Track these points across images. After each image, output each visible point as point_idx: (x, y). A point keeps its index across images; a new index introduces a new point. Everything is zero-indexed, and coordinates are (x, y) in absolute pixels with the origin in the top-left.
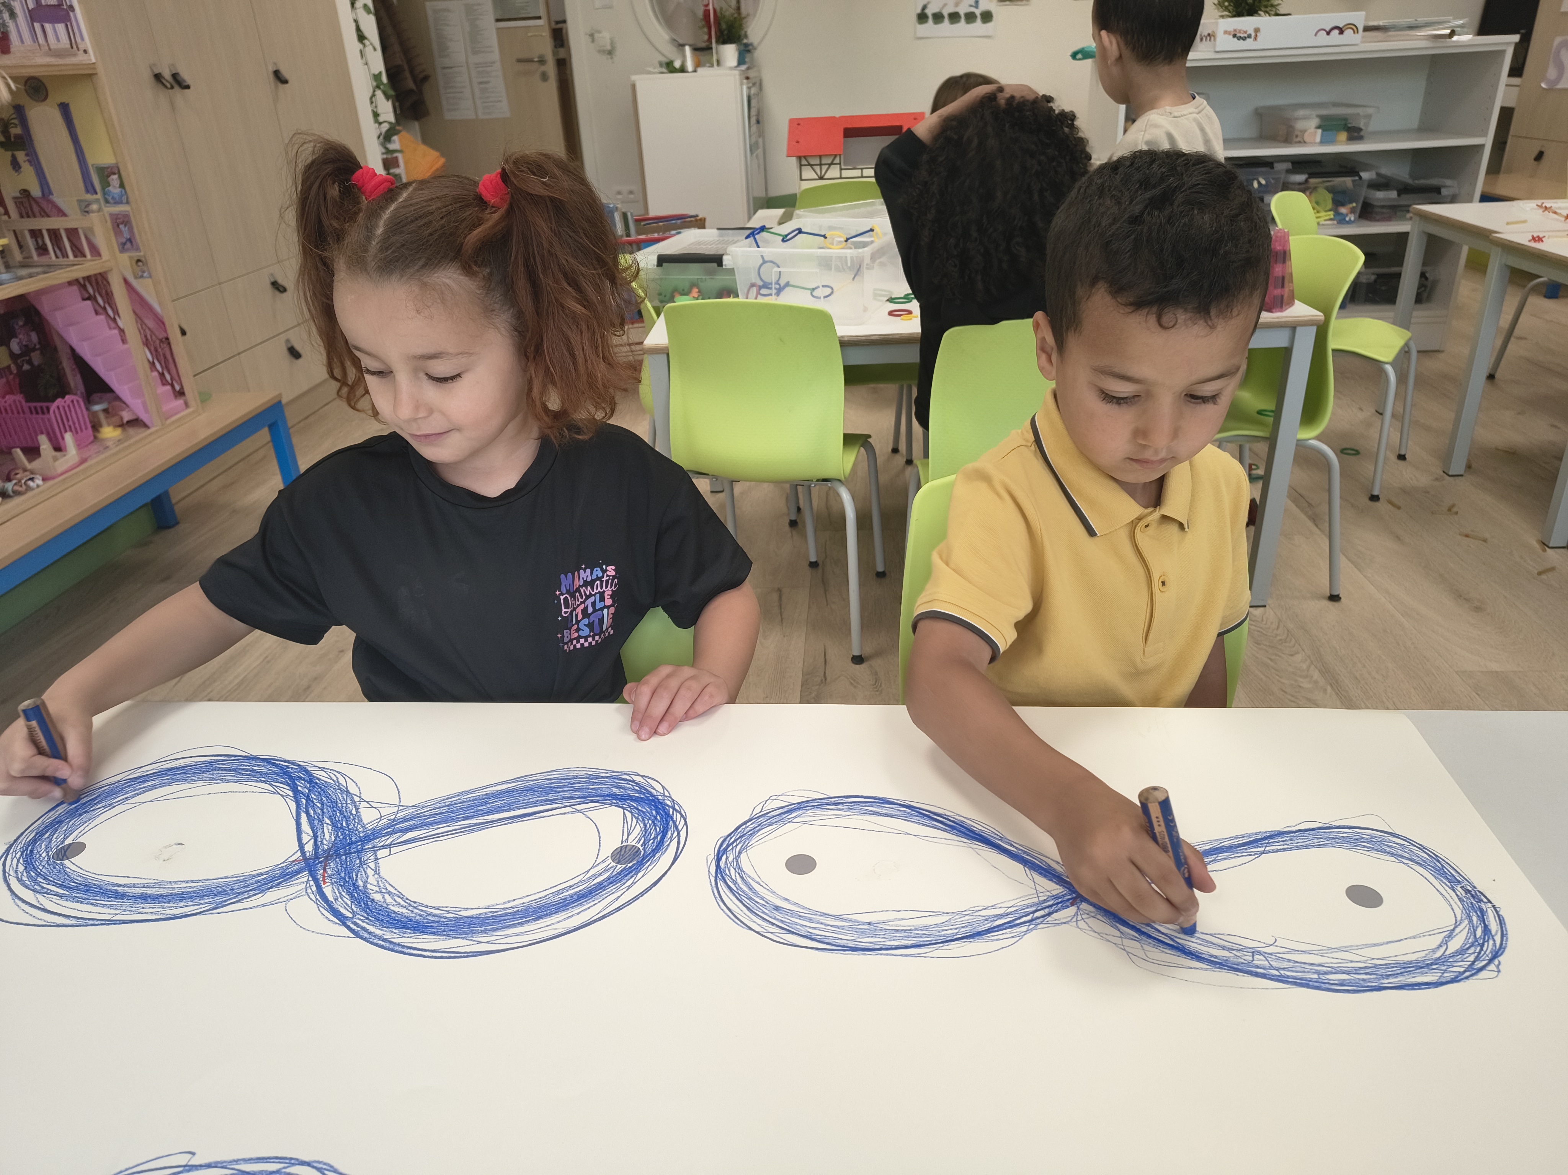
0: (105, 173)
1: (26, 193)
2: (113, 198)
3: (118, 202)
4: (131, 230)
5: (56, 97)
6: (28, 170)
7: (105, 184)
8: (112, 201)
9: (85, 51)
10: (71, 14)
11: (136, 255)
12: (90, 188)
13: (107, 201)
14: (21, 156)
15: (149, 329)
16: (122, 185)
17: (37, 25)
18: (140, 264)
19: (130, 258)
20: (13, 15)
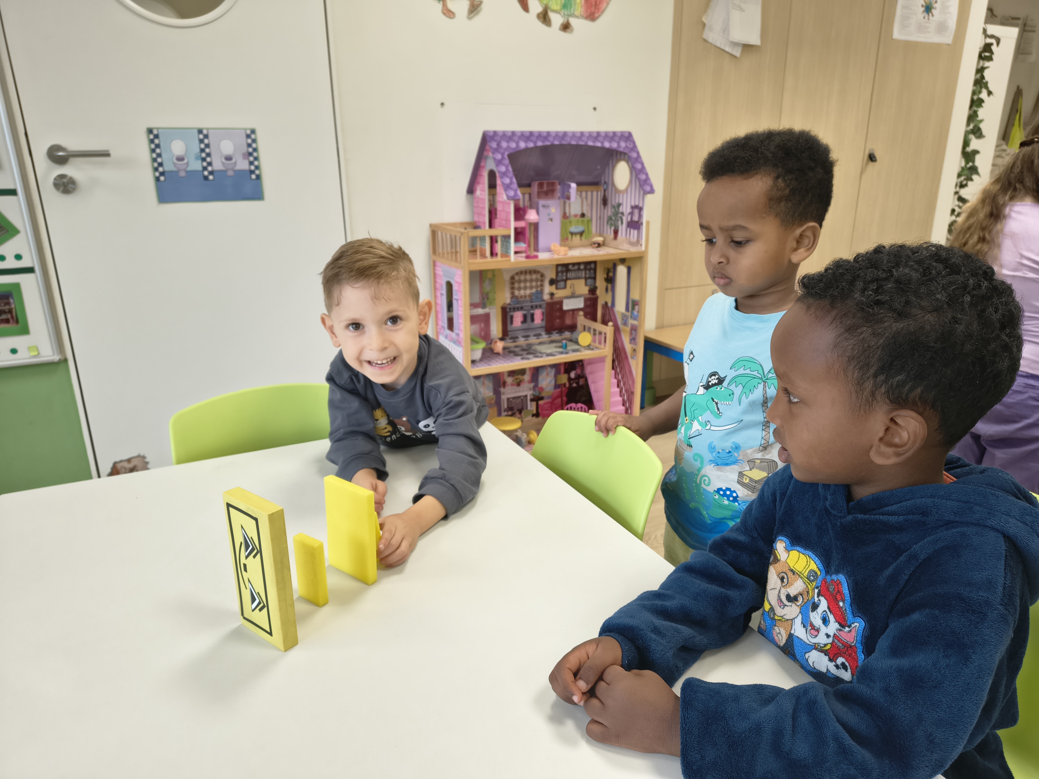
0: (635, 303)
1: (606, 303)
2: (634, 316)
3: (635, 319)
4: (636, 335)
5: (627, 263)
6: (610, 293)
7: (633, 309)
8: (633, 317)
9: (641, 245)
10: (641, 226)
11: (634, 346)
12: (627, 309)
13: (631, 317)
14: (610, 286)
15: (629, 385)
16: (638, 312)
17: (628, 229)
18: (635, 352)
19: (632, 347)
20: (622, 223)
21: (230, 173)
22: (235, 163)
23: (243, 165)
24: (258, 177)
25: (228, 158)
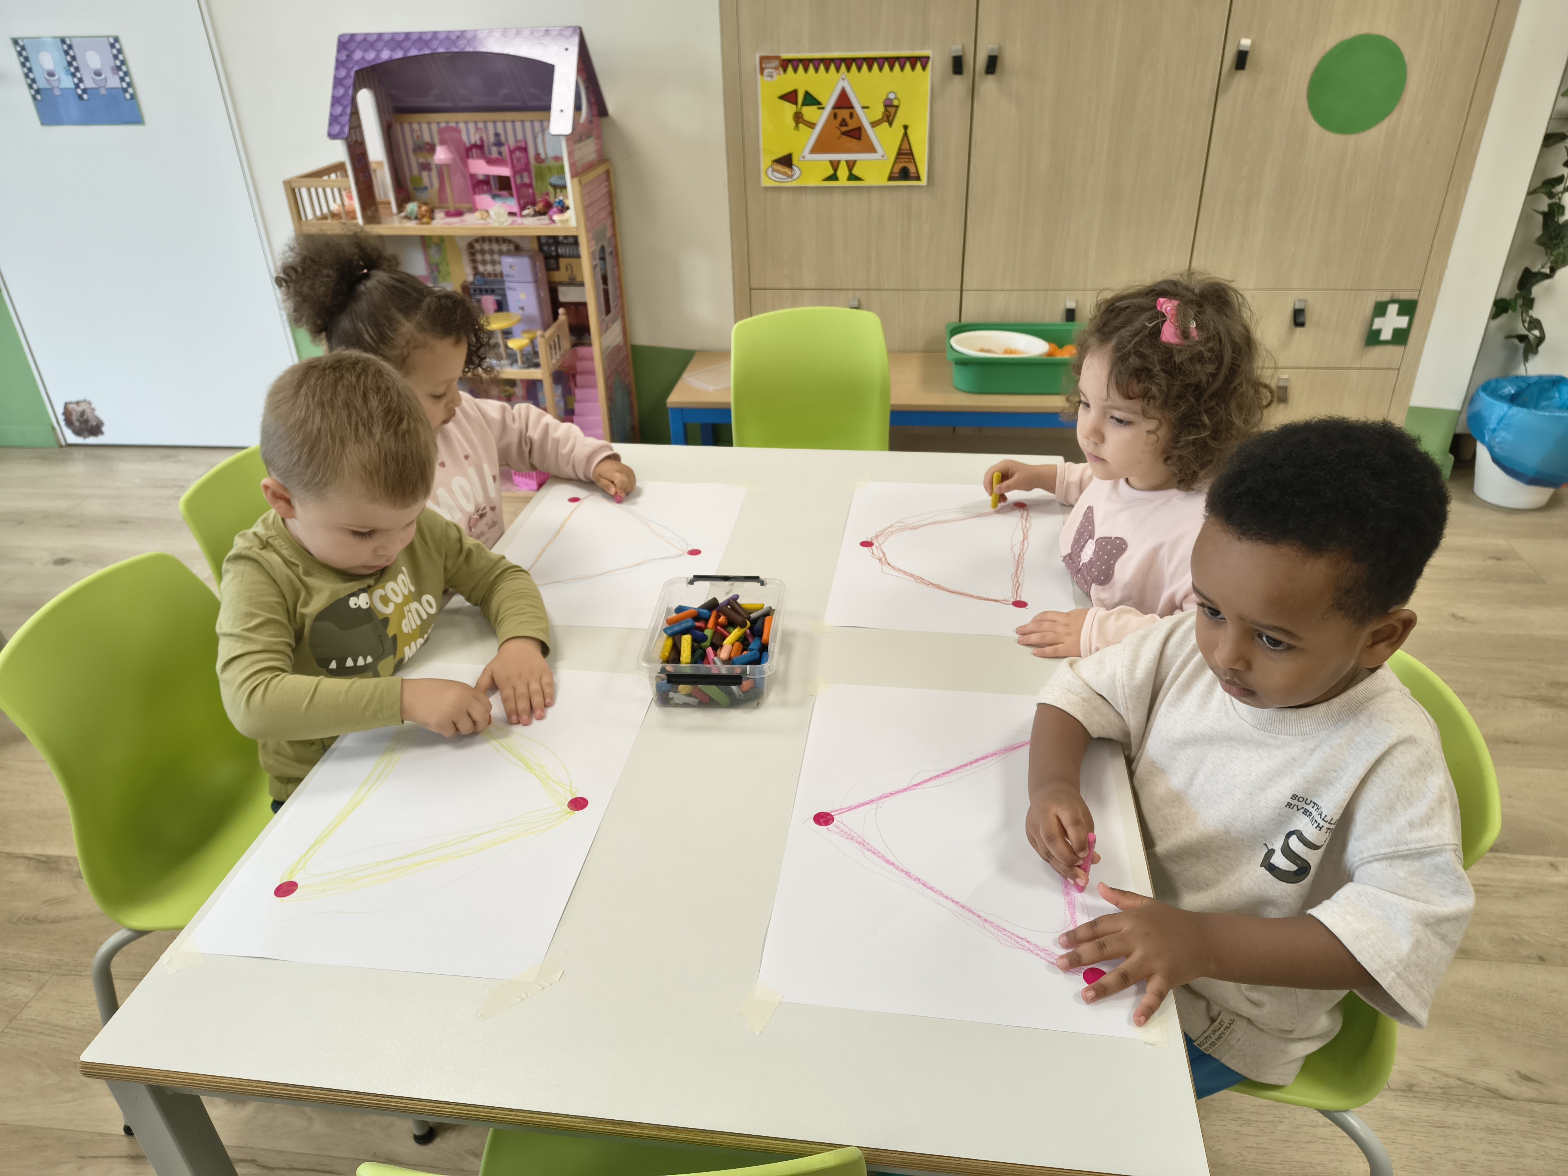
21: (103, 92)
22: (105, 79)
23: (114, 82)
24: (133, 97)
25: (98, 74)
